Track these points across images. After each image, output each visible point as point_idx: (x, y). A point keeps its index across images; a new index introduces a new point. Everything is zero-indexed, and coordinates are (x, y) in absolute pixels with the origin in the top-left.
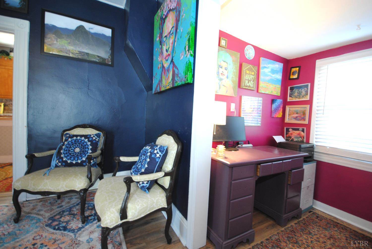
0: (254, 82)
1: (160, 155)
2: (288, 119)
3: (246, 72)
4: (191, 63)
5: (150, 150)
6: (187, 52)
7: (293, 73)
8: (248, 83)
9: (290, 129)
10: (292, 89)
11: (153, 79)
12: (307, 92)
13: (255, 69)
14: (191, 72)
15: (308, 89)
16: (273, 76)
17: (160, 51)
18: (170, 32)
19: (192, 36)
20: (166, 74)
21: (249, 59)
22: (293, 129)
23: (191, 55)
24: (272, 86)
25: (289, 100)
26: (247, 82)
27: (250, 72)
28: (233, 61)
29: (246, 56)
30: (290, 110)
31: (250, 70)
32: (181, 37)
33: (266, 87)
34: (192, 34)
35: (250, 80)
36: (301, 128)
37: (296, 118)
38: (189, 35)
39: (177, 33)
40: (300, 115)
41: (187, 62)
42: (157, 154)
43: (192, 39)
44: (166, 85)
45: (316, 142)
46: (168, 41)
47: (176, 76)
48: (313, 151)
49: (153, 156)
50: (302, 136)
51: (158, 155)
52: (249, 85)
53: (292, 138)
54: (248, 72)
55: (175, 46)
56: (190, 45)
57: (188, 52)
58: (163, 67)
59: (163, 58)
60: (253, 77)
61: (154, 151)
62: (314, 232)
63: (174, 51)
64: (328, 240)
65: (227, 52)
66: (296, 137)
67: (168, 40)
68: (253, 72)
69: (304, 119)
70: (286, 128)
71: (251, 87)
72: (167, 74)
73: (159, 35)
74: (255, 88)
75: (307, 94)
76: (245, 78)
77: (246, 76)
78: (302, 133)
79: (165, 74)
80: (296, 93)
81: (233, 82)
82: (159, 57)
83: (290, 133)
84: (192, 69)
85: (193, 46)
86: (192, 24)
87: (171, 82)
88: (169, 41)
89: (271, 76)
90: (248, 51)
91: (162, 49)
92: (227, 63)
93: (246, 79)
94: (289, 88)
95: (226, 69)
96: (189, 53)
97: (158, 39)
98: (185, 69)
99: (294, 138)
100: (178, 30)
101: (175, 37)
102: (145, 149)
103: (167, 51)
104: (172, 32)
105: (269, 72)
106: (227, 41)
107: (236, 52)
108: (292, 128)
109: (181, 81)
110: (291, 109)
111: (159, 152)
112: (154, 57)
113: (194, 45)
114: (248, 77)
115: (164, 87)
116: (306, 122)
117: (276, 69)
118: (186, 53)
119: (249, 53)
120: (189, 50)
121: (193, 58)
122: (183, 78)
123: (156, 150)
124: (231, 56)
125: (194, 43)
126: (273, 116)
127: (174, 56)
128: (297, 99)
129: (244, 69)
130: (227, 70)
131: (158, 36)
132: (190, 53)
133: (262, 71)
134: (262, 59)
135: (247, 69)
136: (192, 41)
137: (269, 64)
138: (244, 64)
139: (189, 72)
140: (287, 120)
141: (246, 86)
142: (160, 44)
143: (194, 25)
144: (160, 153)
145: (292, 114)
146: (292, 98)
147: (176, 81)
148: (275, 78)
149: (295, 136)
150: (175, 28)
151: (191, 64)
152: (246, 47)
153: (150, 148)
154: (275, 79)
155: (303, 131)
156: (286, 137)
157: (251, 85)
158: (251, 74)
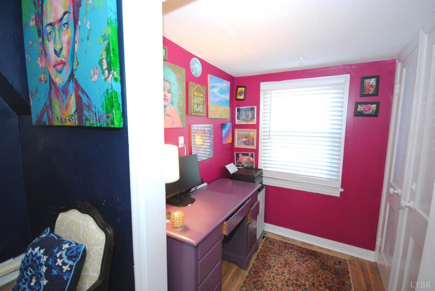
0: (204, 106)
1: (71, 266)
2: (238, 143)
3: (194, 94)
4: (116, 93)
5: (45, 258)
6: (106, 72)
7: (239, 93)
8: (197, 108)
9: (240, 155)
10: (239, 110)
11: (30, 98)
12: (253, 115)
13: (203, 89)
14: (119, 109)
15: (254, 112)
16: (222, 96)
17: (40, 48)
18: (61, 20)
19: (113, 44)
20: (60, 98)
21: (196, 76)
22: (243, 155)
23: (116, 79)
24: (221, 109)
25: (238, 122)
26: (196, 106)
27: (199, 94)
28: (178, 80)
29: (192, 72)
30: (238, 134)
31: (198, 90)
32: (88, 39)
33: (216, 111)
34: (112, 41)
35: (199, 103)
36: (250, 154)
37: (245, 143)
38: (107, 42)
39: (78, 27)
40: (249, 140)
41: (107, 90)
42: (64, 267)
43: (114, 50)
44: (64, 117)
45: (264, 167)
46: (57, 36)
47: (86, 108)
48: (262, 177)
49: (55, 272)
50: (251, 162)
51: (66, 268)
52: (198, 111)
53: (242, 164)
54: (196, 94)
55: (76, 51)
56: (110, 61)
57: (109, 74)
58: (52, 82)
59: (50, 65)
60: (202, 99)
61: (56, 261)
62: (272, 263)
63: (75, 60)
64: (285, 268)
65: (169, 67)
66: (247, 163)
67: (57, 33)
68: (201, 93)
69: (253, 144)
70: (236, 153)
71: (201, 112)
72: (64, 98)
73: (34, 16)
74: (204, 115)
75: (254, 118)
76: (193, 101)
77: (194, 99)
78: (251, 158)
79: (58, 96)
80: (244, 116)
81: (179, 108)
82: (39, 59)
83: (240, 158)
84: (119, 104)
85: (118, 64)
86: (112, 22)
87: (76, 116)
88: (60, 36)
89: (220, 97)
90: (195, 65)
91: (43, 44)
92: (170, 83)
93: (194, 103)
94: (236, 109)
95: (170, 91)
96: (111, 75)
97: (32, 23)
98: (104, 102)
99: (244, 164)
100: (79, 22)
101: (73, 33)
102: (32, 253)
103: (57, 53)
104: (64, 21)
105: (218, 92)
106: (168, 50)
107: (180, 67)
108: (241, 153)
109: (98, 120)
110: (240, 133)
111: (66, 261)
112: (27, 56)
113: (118, 60)
114: (197, 100)
115: (58, 119)
116: (254, 147)
117: (224, 89)
118: (103, 73)
119: (196, 69)
120: (111, 71)
121: (120, 85)
122: (103, 116)
123: (61, 257)
124: (175, 73)
125: (118, 57)
126: (224, 143)
127: (75, 68)
128: (245, 122)
129: (192, 90)
130: (170, 93)
131: (32, 18)
132: (113, 75)
133: (210, 91)
134: (209, 76)
135: (195, 90)
136: (114, 54)
137: (217, 83)
138: (190, 83)
139: (115, 110)
140: (237, 145)
141: (196, 112)
142: (40, 36)
143: (115, 25)
144: (70, 263)
145: (241, 138)
146: (240, 121)
147: (86, 117)
148: (224, 99)
149: (245, 162)
150: (71, 15)
151: (117, 95)
152: (192, 60)
153: (45, 254)
154: (224, 101)
155: (252, 156)
156: (236, 163)
157: (200, 110)
158: (200, 97)
